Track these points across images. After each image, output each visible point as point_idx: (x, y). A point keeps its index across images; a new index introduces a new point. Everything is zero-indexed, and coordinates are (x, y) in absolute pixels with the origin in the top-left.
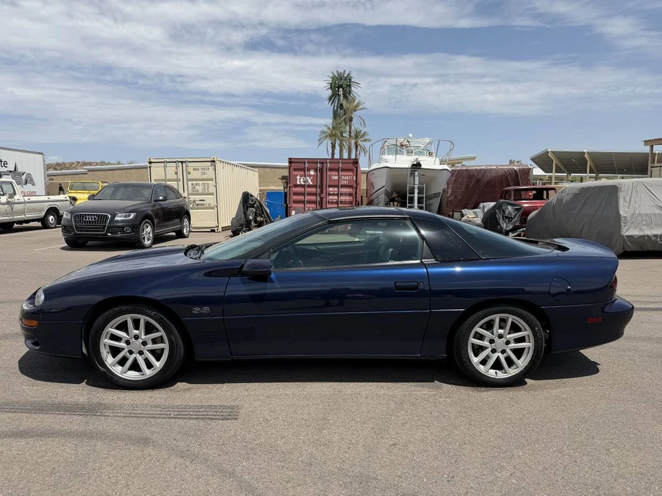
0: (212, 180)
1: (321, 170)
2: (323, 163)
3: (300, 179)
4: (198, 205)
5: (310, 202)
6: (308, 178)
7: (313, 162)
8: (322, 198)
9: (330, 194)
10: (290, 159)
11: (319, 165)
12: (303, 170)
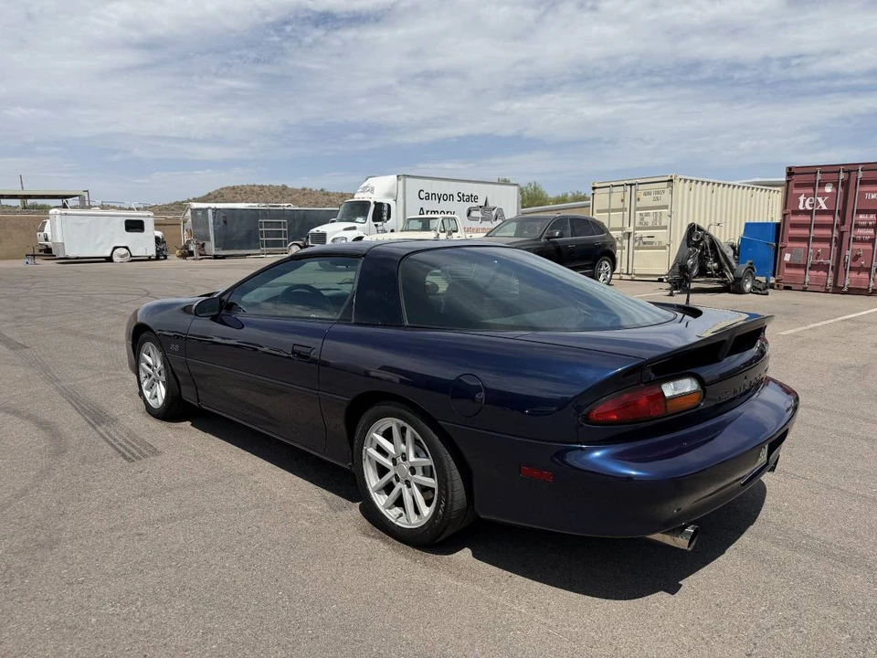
0: (666, 207)
1: (846, 184)
2: (849, 172)
3: (805, 201)
4: (645, 243)
5: (816, 240)
6: (820, 199)
7: (830, 171)
8: (842, 234)
9: (857, 226)
10: (790, 169)
11: (842, 176)
12: (812, 185)
